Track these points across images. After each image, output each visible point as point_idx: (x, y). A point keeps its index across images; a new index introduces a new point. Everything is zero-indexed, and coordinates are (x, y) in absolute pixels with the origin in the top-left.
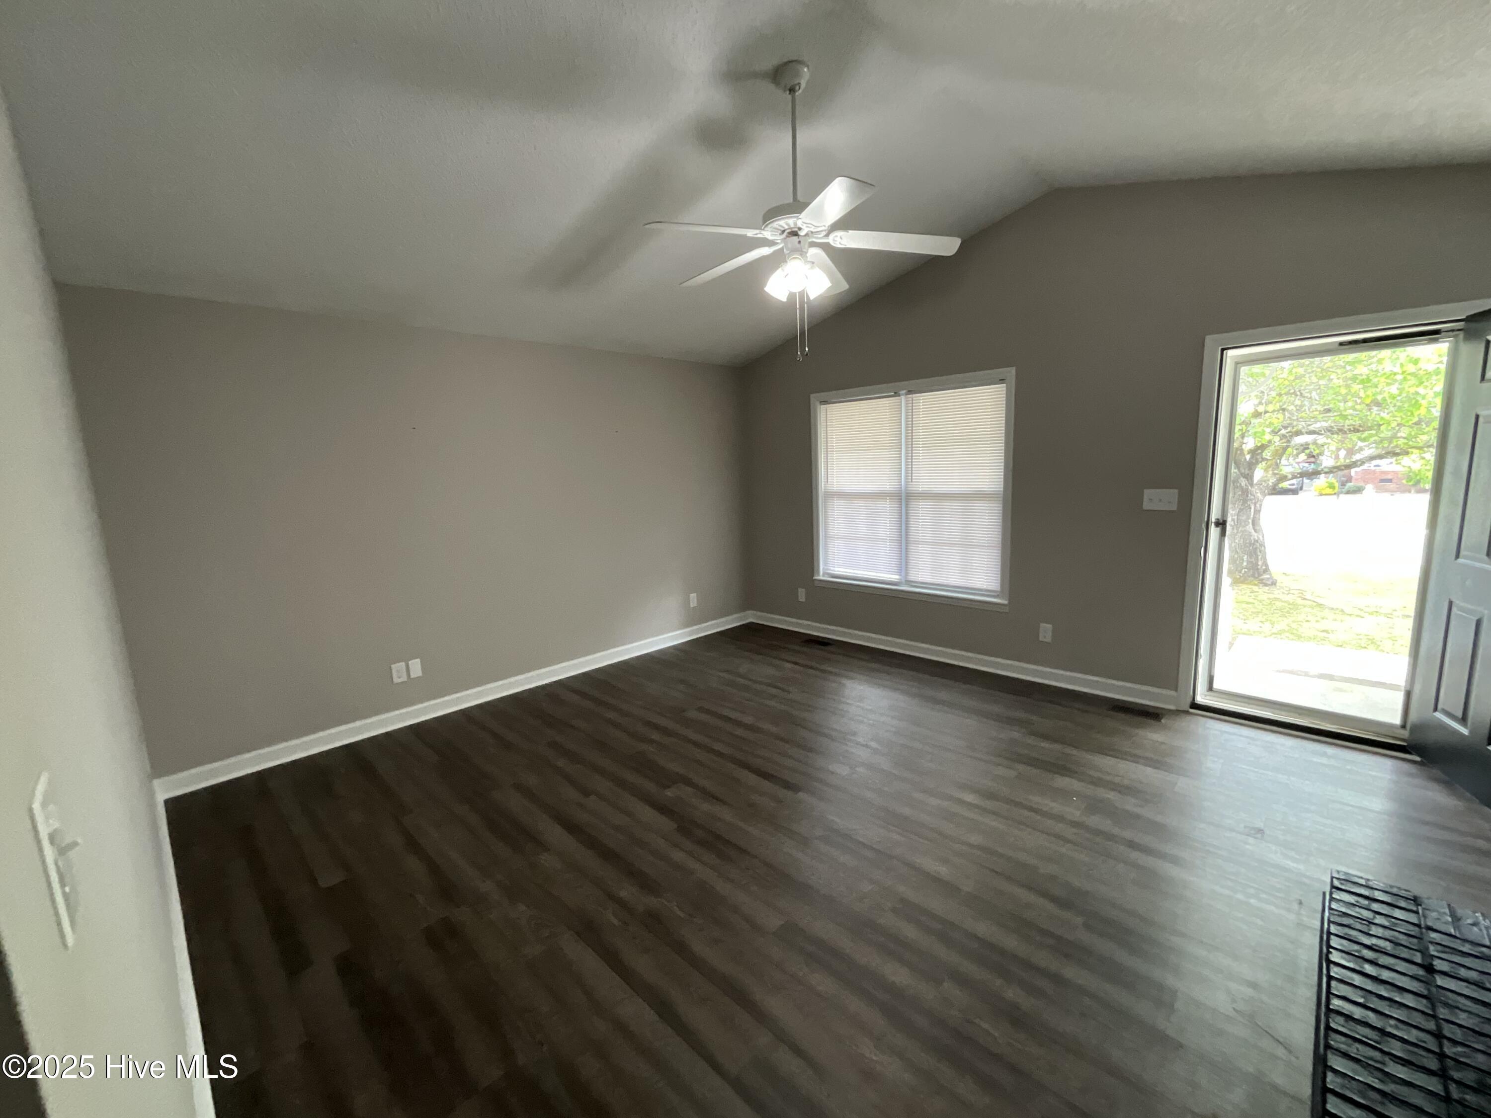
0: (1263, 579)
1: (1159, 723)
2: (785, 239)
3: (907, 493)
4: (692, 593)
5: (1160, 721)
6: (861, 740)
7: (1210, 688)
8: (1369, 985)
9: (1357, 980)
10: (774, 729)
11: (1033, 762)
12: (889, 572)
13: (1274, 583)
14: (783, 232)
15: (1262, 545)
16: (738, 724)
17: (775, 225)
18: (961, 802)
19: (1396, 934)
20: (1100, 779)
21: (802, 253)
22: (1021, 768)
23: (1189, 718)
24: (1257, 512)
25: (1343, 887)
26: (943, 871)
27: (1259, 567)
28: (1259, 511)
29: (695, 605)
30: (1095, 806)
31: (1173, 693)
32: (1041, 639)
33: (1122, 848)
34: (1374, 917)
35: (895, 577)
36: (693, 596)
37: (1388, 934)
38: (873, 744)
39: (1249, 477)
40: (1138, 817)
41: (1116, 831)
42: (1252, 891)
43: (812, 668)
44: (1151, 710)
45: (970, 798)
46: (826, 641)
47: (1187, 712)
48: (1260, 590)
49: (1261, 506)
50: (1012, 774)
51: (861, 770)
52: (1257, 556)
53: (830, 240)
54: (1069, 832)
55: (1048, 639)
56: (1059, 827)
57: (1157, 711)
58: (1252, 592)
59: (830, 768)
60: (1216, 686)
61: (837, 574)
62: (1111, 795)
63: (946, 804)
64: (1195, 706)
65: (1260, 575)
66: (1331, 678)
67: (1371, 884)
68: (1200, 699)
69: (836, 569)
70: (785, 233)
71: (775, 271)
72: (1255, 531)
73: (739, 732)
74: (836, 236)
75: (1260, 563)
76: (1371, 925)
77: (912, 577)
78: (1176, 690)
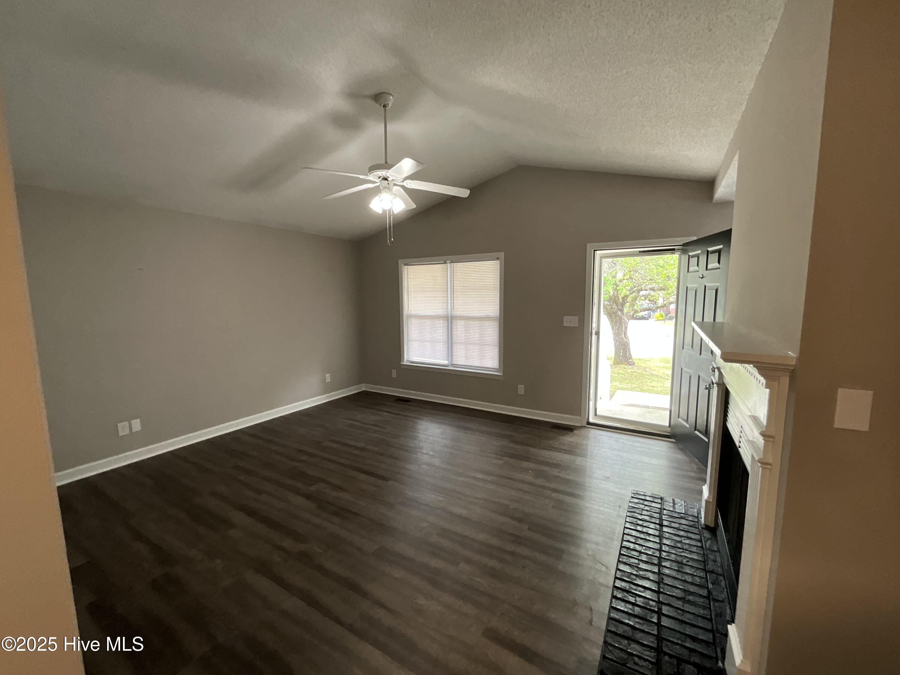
0: (629, 362)
1: (572, 433)
2: (381, 181)
3: (451, 316)
4: (327, 374)
5: (573, 432)
6: (424, 451)
7: (596, 414)
8: (638, 535)
9: (634, 533)
10: (376, 449)
11: (512, 456)
12: (443, 359)
13: (634, 364)
14: (380, 177)
15: (628, 345)
16: (356, 448)
17: (375, 173)
18: (474, 478)
19: (652, 513)
20: (543, 461)
21: (389, 189)
22: (506, 459)
23: (586, 429)
24: (626, 328)
25: (635, 497)
26: (464, 512)
27: (628, 356)
28: (627, 328)
29: (329, 380)
30: (539, 474)
31: (579, 418)
32: (519, 393)
33: (549, 492)
34: (645, 507)
35: (446, 362)
36: (328, 375)
37: (648, 513)
38: (431, 453)
39: (622, 311)
40: (558, 477)
41: (548, 485)
42: (601, 504)
43: (398, 414)
44: (569, 427)
45: (480, 476)
46: (408, 399)
47: (585, 427)
48: (628, 368)
49: (627, 325)
50: (501, 462)
51: (424, 467)
52: (626, 350)
53: (405, 184)
54: (526, 487)
55: (522, 393)
56: (521, 486)
57: (572, 427)
58: (625, 368)
59: (407, 467)
60: (598, 413)
61: (414, 361)
62: (547, 468)
63: (467, 480)
64: (589, 423)
65: (628, 360)
66: (648, 407)
67: (646, 494)
68: (591, 420)
69: (414, 358)
70: (381, 178)
71: (376, 197)
72: (626, 338)
73: (356, 452)
74: (408, 182)
75: (628, 354)
76: (643, 511)
77: (455, 363)
78: (581, 416)
